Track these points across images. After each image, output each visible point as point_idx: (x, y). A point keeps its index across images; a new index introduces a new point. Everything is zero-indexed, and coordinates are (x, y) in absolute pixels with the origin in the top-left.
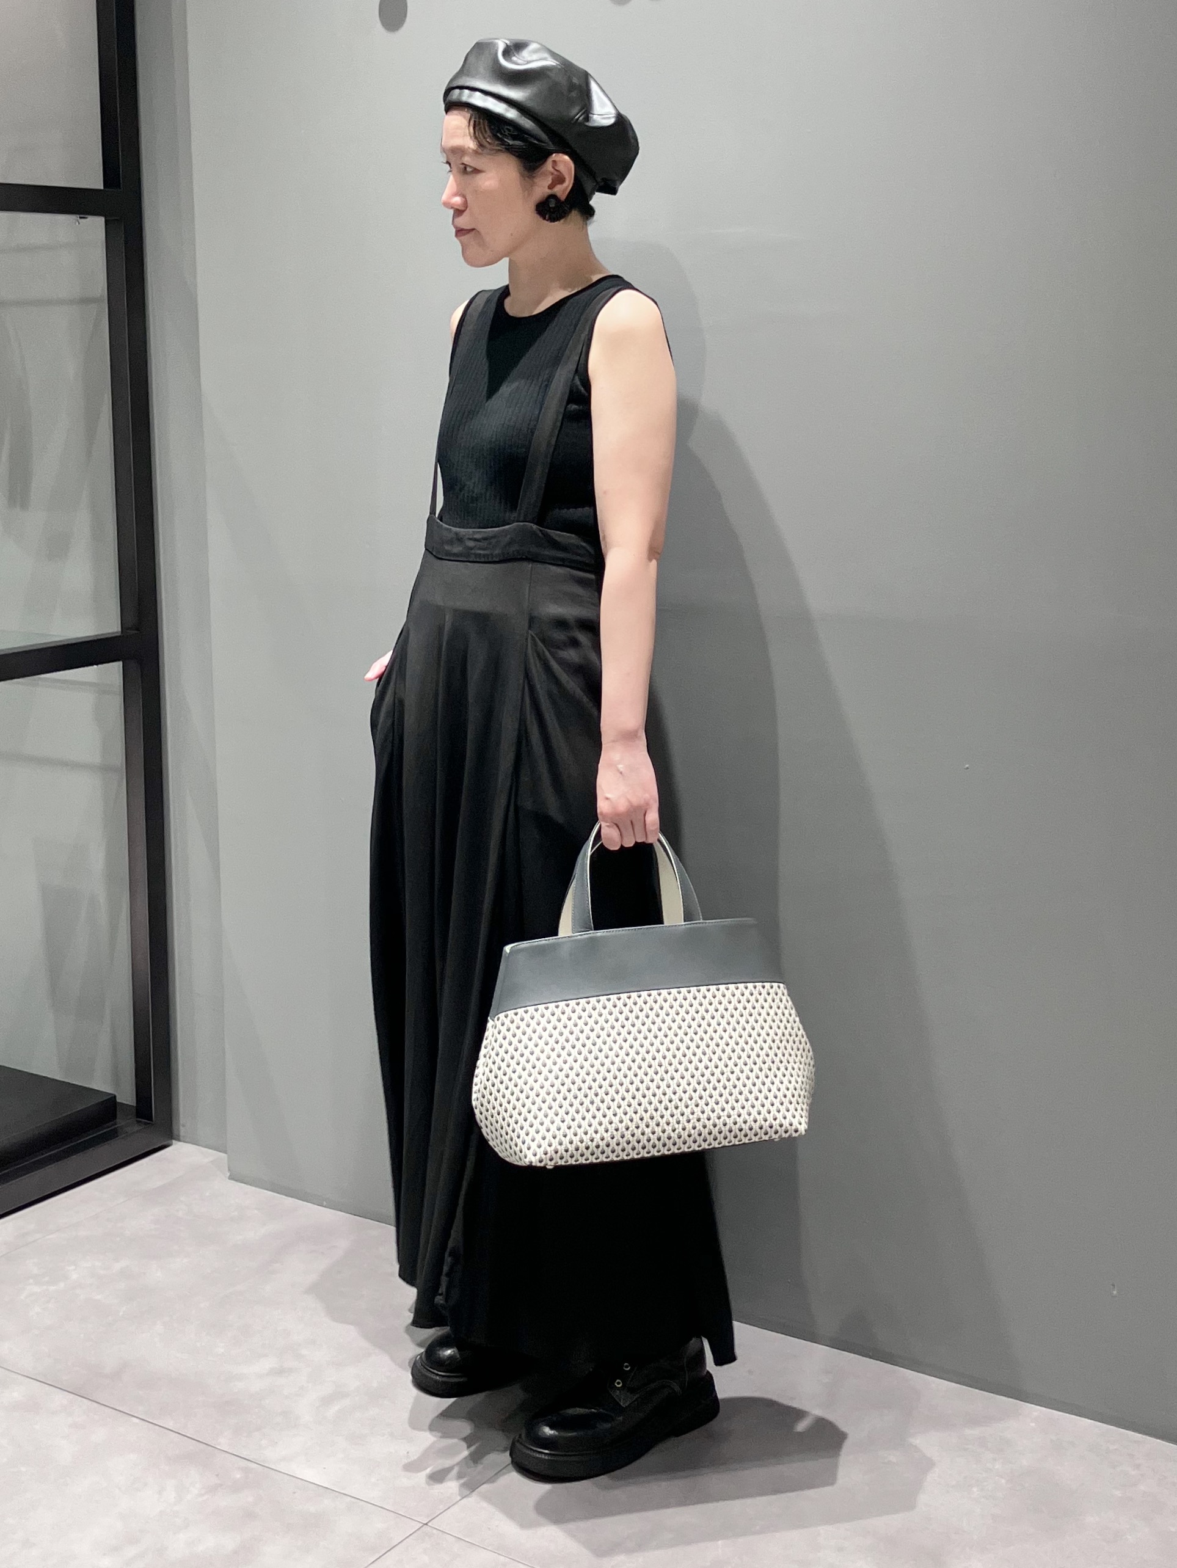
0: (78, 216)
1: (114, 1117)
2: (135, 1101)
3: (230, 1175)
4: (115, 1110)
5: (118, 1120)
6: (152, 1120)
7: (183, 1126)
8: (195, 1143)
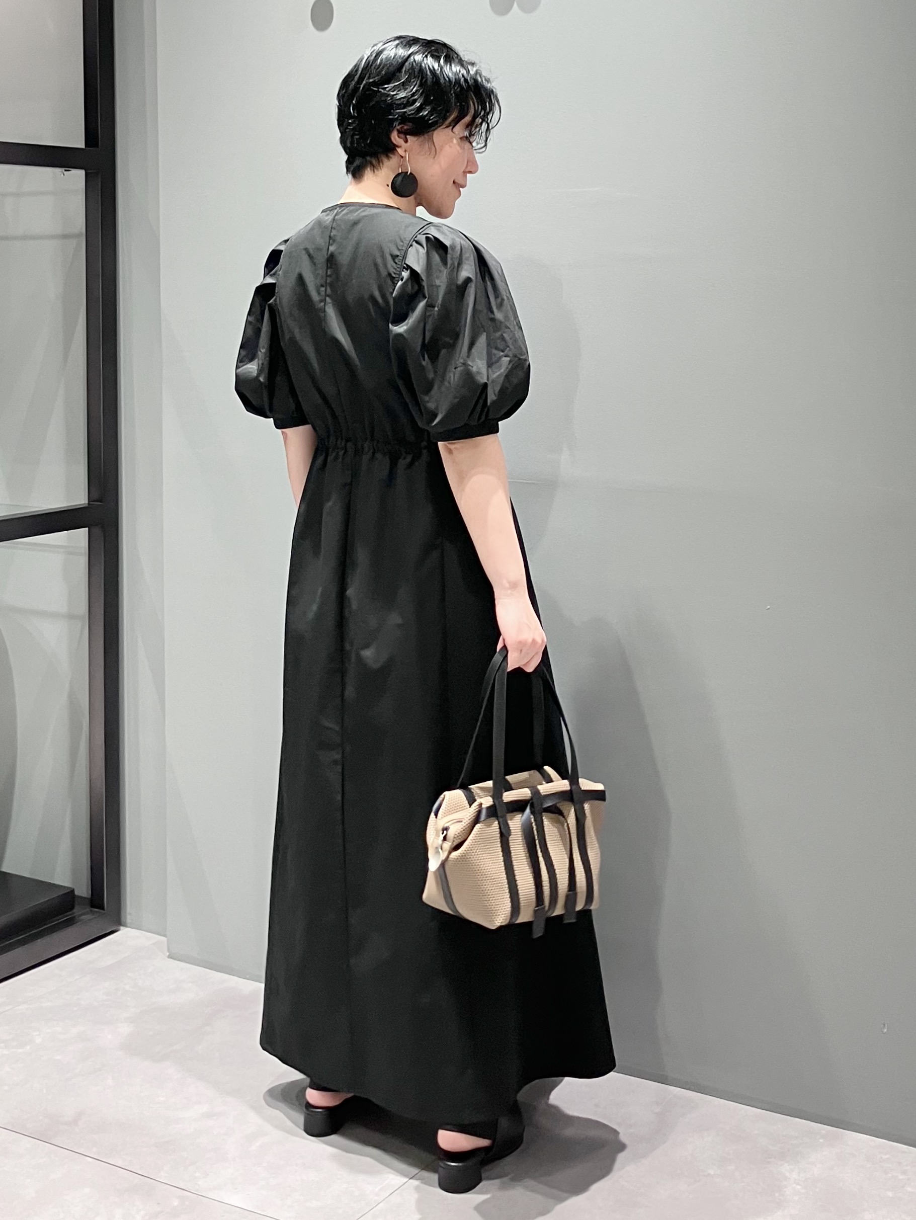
0: (64, 169)
1: (72, 908)
2: (90, 892)
3: (169, 955)
4: (74, 901)
5: (75, 911)
6: (103, 909)
7: (130, 914)
8: (139, 928)
